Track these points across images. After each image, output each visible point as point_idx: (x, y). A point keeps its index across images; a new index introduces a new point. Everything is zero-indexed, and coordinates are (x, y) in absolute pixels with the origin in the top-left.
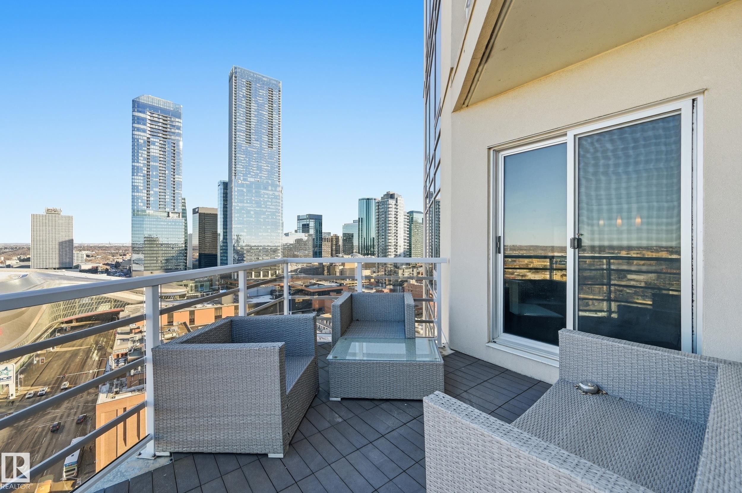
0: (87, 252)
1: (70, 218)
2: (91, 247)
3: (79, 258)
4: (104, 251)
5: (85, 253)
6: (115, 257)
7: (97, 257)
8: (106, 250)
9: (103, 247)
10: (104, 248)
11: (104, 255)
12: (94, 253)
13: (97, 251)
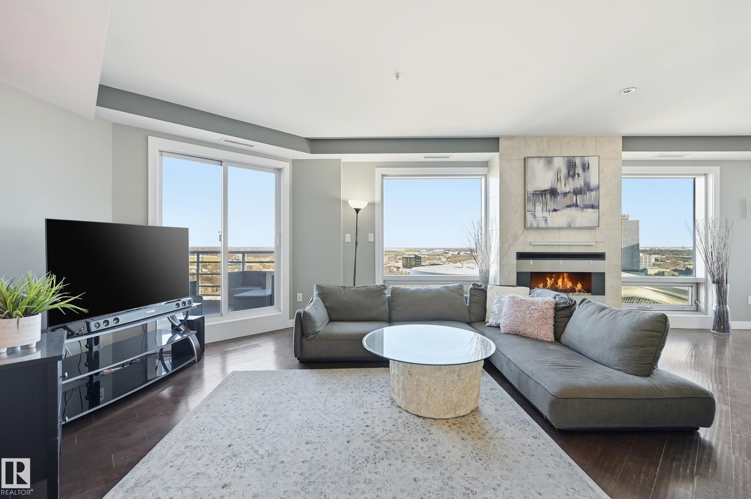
0: (656, 256)
1: (637, 223)
2: (662, 251)
3: (646, 261)
4: (675, 256)
5: (654, 256)
6: (686, 263)
7: (667, 261)
8: (677, 254)
9: (675, 251)
10: (675, 253)
11: (674, 260)
12: (664, 257)
13: (667, 256)
